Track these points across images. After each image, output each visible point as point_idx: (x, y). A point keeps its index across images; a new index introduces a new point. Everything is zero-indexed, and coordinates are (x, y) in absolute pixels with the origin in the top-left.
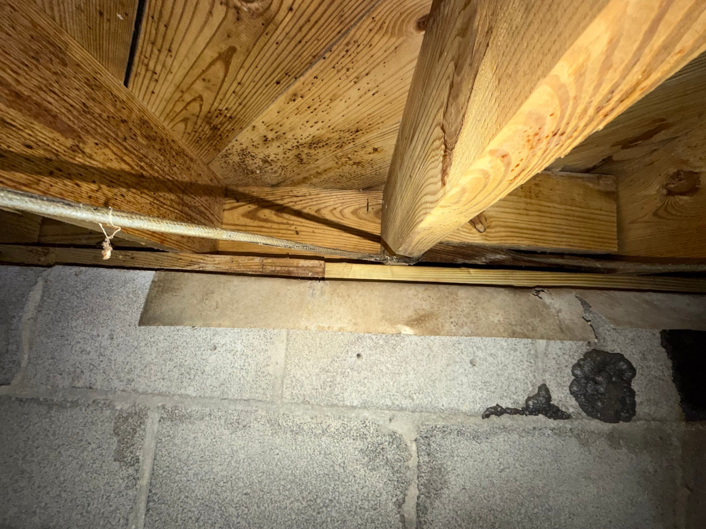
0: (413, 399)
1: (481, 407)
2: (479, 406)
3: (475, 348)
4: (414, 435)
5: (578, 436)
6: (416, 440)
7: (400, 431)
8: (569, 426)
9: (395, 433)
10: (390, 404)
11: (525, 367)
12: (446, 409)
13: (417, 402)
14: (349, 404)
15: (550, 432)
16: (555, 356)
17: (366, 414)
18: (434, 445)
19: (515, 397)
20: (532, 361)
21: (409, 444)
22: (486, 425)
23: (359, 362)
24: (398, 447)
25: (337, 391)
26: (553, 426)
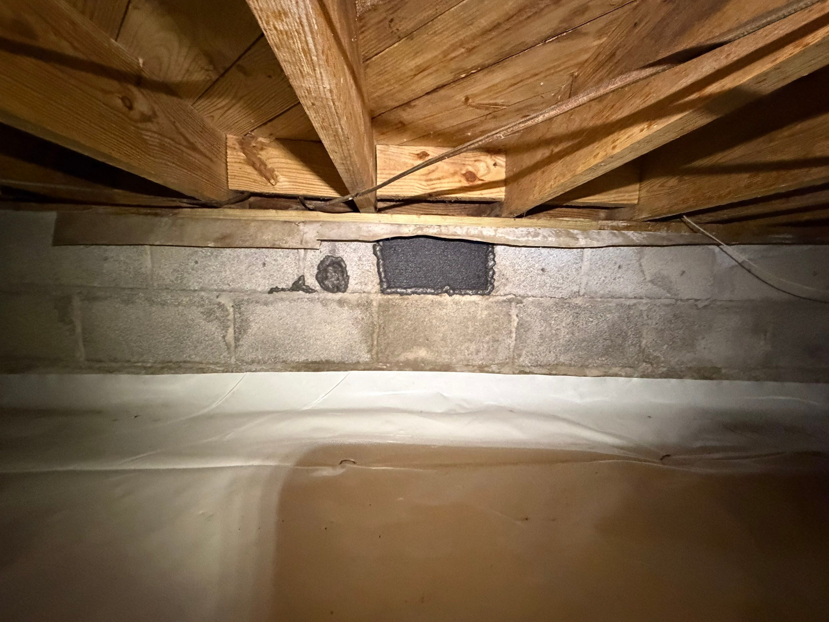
0: (229, 285)
1: (268, 288)
2: (267, 288)
3: (265, 257)
4: (231, 304)
5: (321, 302)
6: (233, 306)
7: (223, 302)
8: (317, 297)
9: (220, 303)
10: (216, 288)
11: (293, 266)
12: (250, 290)
13: (232, 286)
14: (192, 289)
15: (306, 300)
16: (310, 259)
17: (203, 293)
18: (243, 309)
19: (287, 282)
20: (297, 262)
21: (228, 308)
22: (271, 297)
23: (196, 266)
24: (222, 310)
25: (185, 282)
26: (308, 297)
